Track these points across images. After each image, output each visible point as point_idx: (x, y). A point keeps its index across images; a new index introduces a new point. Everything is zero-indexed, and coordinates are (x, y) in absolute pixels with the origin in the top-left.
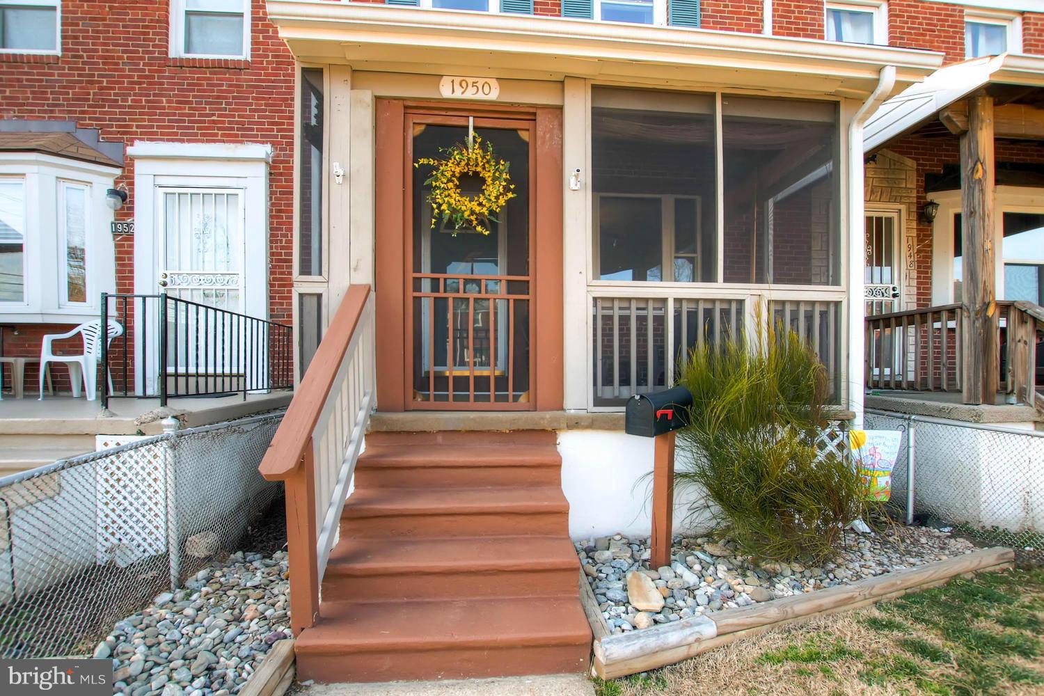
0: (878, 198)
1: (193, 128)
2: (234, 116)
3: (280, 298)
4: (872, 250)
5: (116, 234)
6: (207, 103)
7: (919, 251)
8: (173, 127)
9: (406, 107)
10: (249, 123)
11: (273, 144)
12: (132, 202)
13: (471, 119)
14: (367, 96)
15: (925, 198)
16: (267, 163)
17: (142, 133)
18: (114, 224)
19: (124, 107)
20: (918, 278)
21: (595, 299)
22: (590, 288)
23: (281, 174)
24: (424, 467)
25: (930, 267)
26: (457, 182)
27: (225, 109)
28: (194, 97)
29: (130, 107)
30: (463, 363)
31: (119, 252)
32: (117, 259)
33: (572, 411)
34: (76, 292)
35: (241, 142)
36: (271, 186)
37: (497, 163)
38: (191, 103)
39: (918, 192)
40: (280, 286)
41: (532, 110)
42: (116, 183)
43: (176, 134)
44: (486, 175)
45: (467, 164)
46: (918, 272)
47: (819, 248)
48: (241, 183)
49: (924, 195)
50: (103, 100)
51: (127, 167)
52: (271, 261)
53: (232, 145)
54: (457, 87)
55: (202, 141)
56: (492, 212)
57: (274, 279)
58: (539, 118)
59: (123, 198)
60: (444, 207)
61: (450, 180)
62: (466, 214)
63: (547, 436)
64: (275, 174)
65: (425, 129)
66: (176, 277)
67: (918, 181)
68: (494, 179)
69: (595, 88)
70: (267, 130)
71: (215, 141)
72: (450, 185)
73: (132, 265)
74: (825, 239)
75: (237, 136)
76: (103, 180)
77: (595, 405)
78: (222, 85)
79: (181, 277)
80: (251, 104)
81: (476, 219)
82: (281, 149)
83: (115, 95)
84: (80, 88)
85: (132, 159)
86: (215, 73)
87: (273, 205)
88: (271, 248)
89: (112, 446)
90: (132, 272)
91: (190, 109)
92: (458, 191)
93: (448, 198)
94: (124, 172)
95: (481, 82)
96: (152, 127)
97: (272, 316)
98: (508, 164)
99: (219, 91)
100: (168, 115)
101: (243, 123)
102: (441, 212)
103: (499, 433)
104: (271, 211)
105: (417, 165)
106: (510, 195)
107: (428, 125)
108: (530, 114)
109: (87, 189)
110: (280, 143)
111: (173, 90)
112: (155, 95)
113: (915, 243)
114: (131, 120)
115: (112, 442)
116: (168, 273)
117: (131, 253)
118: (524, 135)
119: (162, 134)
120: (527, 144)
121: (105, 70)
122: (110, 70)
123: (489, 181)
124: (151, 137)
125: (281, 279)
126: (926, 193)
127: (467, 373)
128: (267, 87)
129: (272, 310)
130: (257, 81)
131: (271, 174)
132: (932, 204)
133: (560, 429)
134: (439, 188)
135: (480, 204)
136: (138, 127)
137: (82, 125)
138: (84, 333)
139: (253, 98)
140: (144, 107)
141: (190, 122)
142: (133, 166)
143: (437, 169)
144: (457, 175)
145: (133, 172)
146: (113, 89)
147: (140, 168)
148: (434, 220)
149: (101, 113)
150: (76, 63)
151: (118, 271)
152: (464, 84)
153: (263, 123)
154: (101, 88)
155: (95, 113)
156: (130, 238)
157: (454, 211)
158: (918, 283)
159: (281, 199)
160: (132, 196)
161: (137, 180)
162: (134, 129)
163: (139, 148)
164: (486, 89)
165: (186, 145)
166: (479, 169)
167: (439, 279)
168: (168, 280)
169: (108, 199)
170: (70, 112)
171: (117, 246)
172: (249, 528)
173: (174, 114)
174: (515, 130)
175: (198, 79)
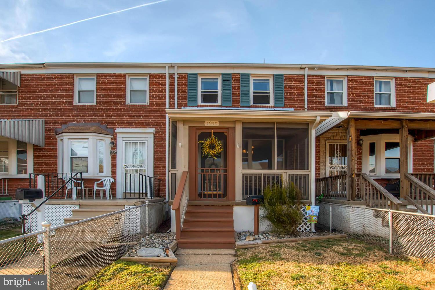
0: (343, 139)
1: (133, 124)
2: (144, 120)
3: (157, 171)
4: (341, 155)
5: (111, 154)
6: (136, 117)
7: (357, 155)
8: (127, 124)
9: (196, 128)
10: (149, 122)
11: (155, 128)
12: (116, 145)
13: (212, 130)
14: (187, 127)
15: (360, 138)
16: (154, 133)
17: (118, 126)
18: (111, 151)
19: (114, 118)
20: (357, 163)
21: (243, 174)
22: (242, 172)
23: (158, 136)
24: (201, 213)
25: (362, 160)
26: (209, 146)
27: (142, 119)
28: (133, 115)
29: (115, 118)
30: (210, 190)
31: (112, 159)
32: (112, 161)
33: (237, 201)
34: (101, 170)
35: (146, 128)
36: (155, 140)
37: (219, 142)
38: (132, 117)
39: (357, 136)
40: (157, 168)
41: (228, 128)
42: (111, 140)
43: (128, 126)
44: (216, 144)
45: (211, 142)
46: (357, 161)
47: (323, 155)
48: (147, 139)
49: (359, 137)
50: (108, 117)
51: (115, 136)
52: (155, 161)
53: (144, 129)
54: (209, 123)
55: (135, 128)
56: (217, 153)
57: (155, 166)
58: (229, 129)
59: (114, 144)
60: (206, 152)
61: (207, 146)
62: (211, 154)
63: (231, 207)
64: (156, 136)
65: (201, 133)
66: (128, 166)
67: (357, 133)
68: (218, 145)
69: (243, 123)
70: (154, 124)
71: (139, 128)
72: (207, 147)
73: (116, 162)
74: (325, 152)
75: (145, 126)
76: (108, 139)
77: (243, 200)
78: (141, 112)
79: (129, 166)
80: (149, 117)
81: (214, 155)
82: (158, 129)
83: (111, 115)
84: (101, 113)
85: (116, 133)
86: (139, 108)
87: (155, 145)
88: (155, 157)
89: (128, 208)
90: (116, 164)
91: (132, 119)
92: (209, 148)
93: (207, 150)
94: (113, 137)
95: (215, 122)
96: (121, 124)
97: (155, 176)
98: (221, 142)
99: (140, 113)
100: (126, 120)
101: (147, 122)
102: (205, 153)
103: (219, 206)
104: (155, 147)
105: (199, 142)
106: (222, 150)
107: (202, 132)
108: (227, 129)
109: (104, 142)
110: (157, 128)
111: (127, 113)
112: (122, 115)
113: (356, 152)
114: (115, 122)
115: (128, 207)
116: (126, 164)
117: (116, 159)
118: (226, 134)
119: (124, 126)
120: (226, 136)
121: (108, 108)
122: (110, 108)
123: (217, 146)
124: (121, 127)
125: (157, 166)
126: (360, 136)
127: (211, 193)
128: (153, 112)
129: (155, 175)
130: (151, 110)
131: (155, 136)
132: (361, 140)
133: (234, 205)
134: (204, 148)
135: (214, 151)
136: (117, 124)
137: (102, 124)
138: (103, 181)
139: (150, 115)
140: (119, 118)
141: (132, 122)
142: (116, 135)
143: (204, 143)
144: (209, 144)
145: (116, 136)
146: (111, 113)
147: (118, 135)
148: (203, 156)
149: (107, 120)
150: (100, 107)
151: (112, 164)
152: (210, 123)
153: (152, 122)
154: (107, 113)
155: (106, 120)
156: (115, 155)
157: (208, 153)
158: (357, 165)
159: (157, 143)
160: (116, 143)
161: (117, 139)
162: (116, 125)
163: (118, 130)
164: (216, 123)
165: (131, 129)
166: (214, 143)
167: (204, 169)
168: (126, 167)
169: (110, 144)
170: (98, 120)
171: (111, 157)
172: (157, 229)
173: (128, 120)
174: (223, 133)
175: (134, 110)
